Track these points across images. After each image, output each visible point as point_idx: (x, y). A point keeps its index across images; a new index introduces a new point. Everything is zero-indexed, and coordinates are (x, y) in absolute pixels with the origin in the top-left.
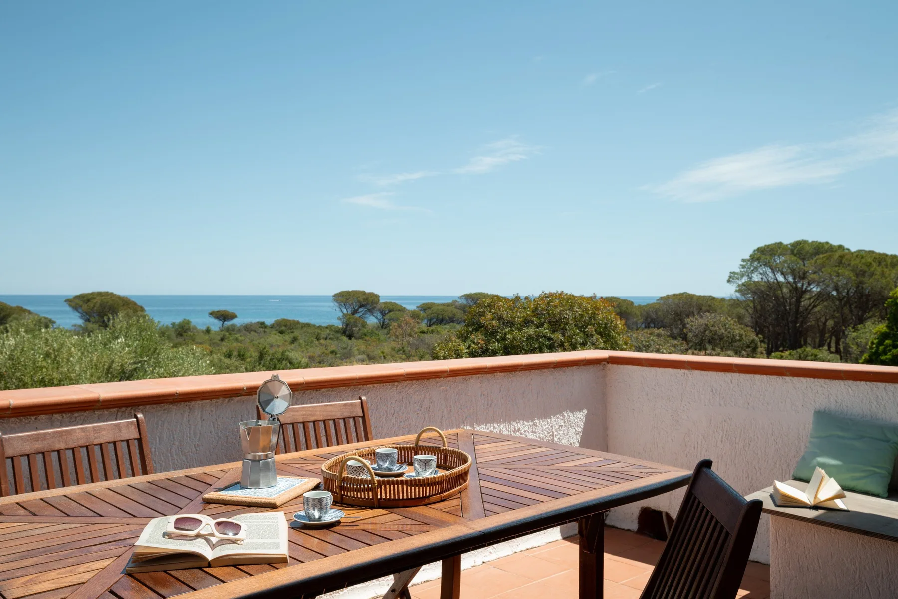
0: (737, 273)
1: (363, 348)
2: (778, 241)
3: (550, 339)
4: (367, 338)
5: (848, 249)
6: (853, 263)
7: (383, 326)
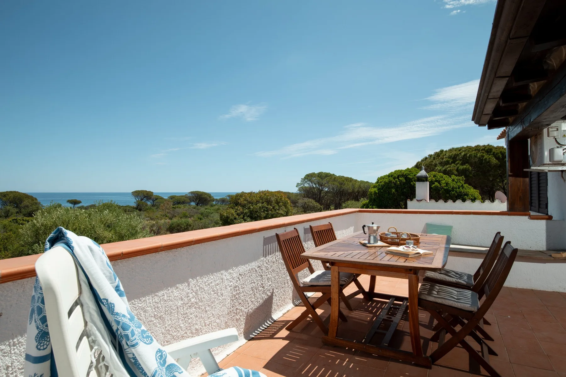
0: (299, 184)
1: (147, 215)
2: (313, 172)
3: (267, 208)
4: (148, 211)
5: (336, 175)
6: (338, 180)
7: (153, 205)
